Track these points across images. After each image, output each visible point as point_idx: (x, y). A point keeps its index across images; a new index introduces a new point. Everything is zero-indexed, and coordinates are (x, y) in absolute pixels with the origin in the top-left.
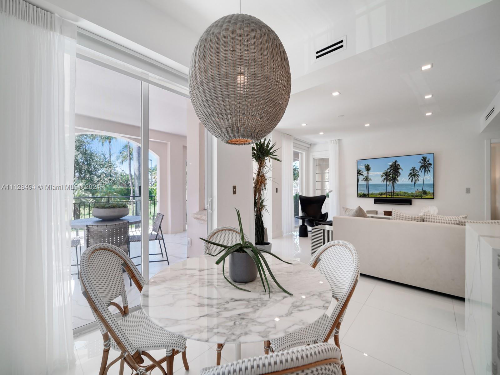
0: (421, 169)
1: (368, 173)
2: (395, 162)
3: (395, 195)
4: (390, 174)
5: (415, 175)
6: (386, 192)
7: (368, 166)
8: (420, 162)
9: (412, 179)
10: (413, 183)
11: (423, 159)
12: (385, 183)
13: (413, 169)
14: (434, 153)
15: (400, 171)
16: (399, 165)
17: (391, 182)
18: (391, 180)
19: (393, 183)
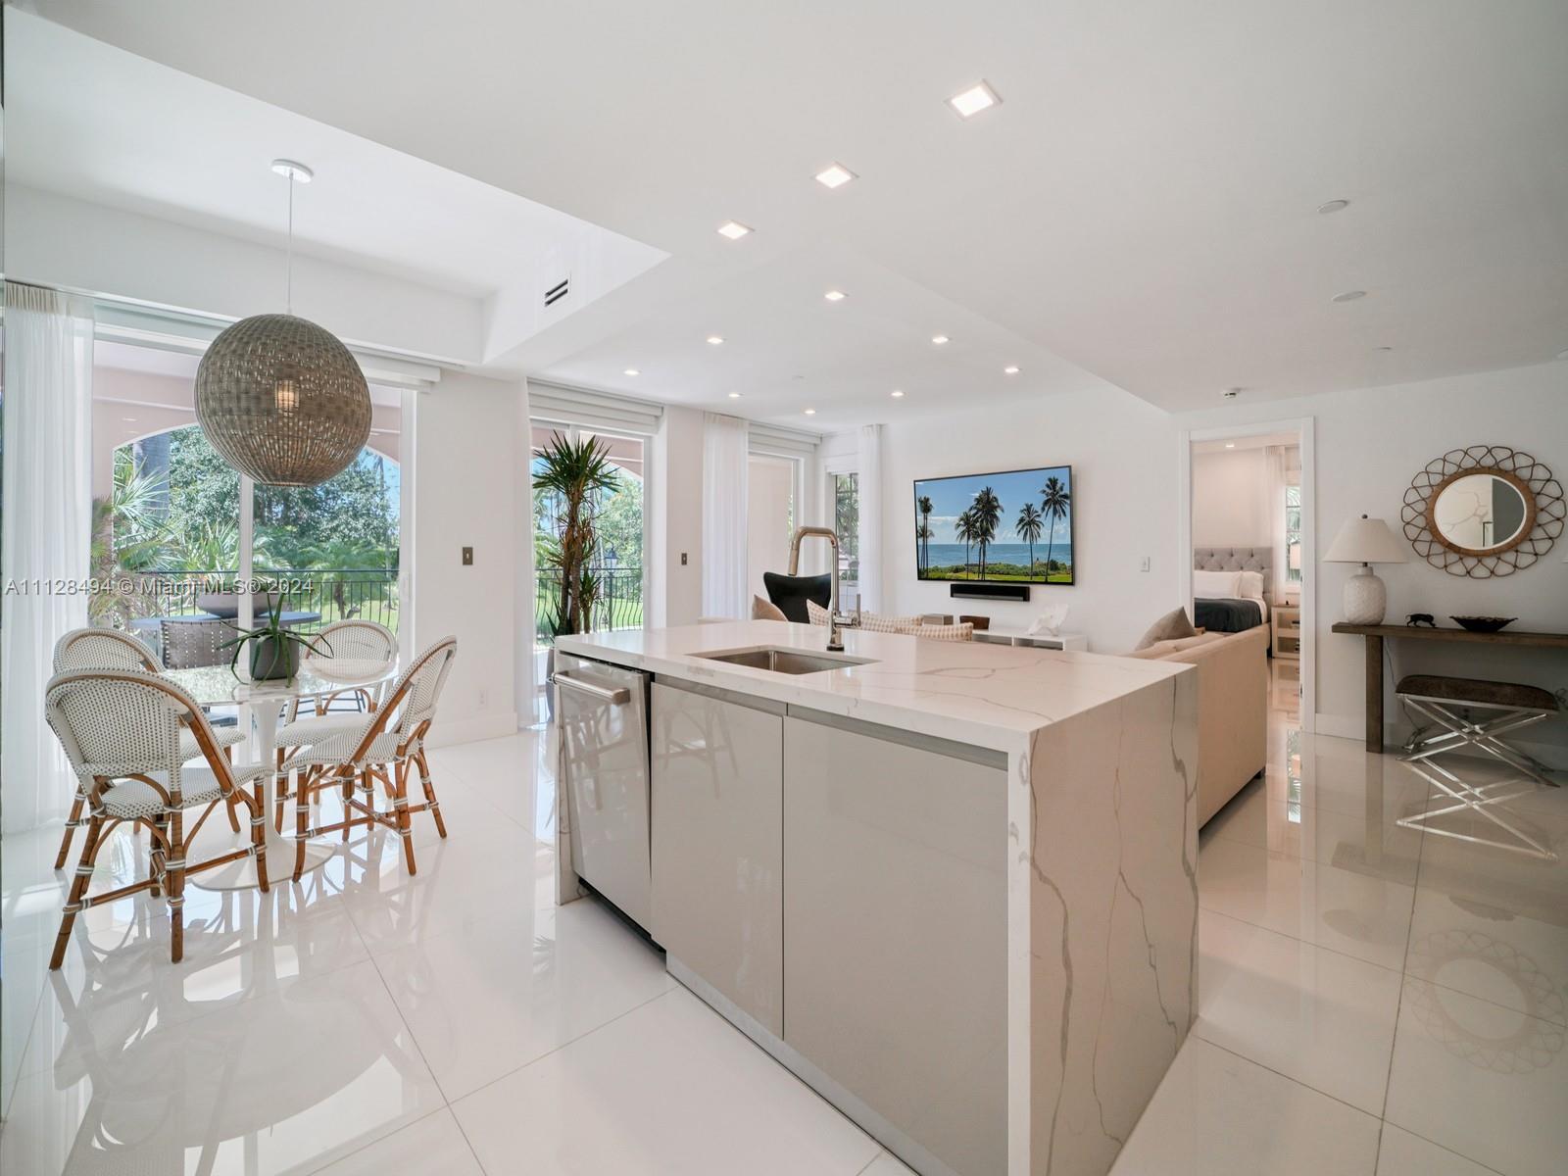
0: (1046, 508)
1: (926, 518)
2: (988, 492)
3: (986, 571)
4: (976, 521)
5: (1031, 523)
6: (967, 565)
7: (927, 500)
8: (1044, 491)
9: (1026, 534)
10: (1028, 542)
11: (1049, 483)
12: (964, 541)
13: (1028, 509)
14: (1070, 467)
15: (998, 513)
16: (996, 499)
17: (979, 540)
18: (979, 536)
19: (983, 542)
